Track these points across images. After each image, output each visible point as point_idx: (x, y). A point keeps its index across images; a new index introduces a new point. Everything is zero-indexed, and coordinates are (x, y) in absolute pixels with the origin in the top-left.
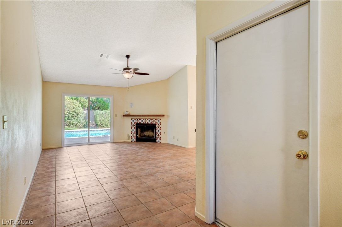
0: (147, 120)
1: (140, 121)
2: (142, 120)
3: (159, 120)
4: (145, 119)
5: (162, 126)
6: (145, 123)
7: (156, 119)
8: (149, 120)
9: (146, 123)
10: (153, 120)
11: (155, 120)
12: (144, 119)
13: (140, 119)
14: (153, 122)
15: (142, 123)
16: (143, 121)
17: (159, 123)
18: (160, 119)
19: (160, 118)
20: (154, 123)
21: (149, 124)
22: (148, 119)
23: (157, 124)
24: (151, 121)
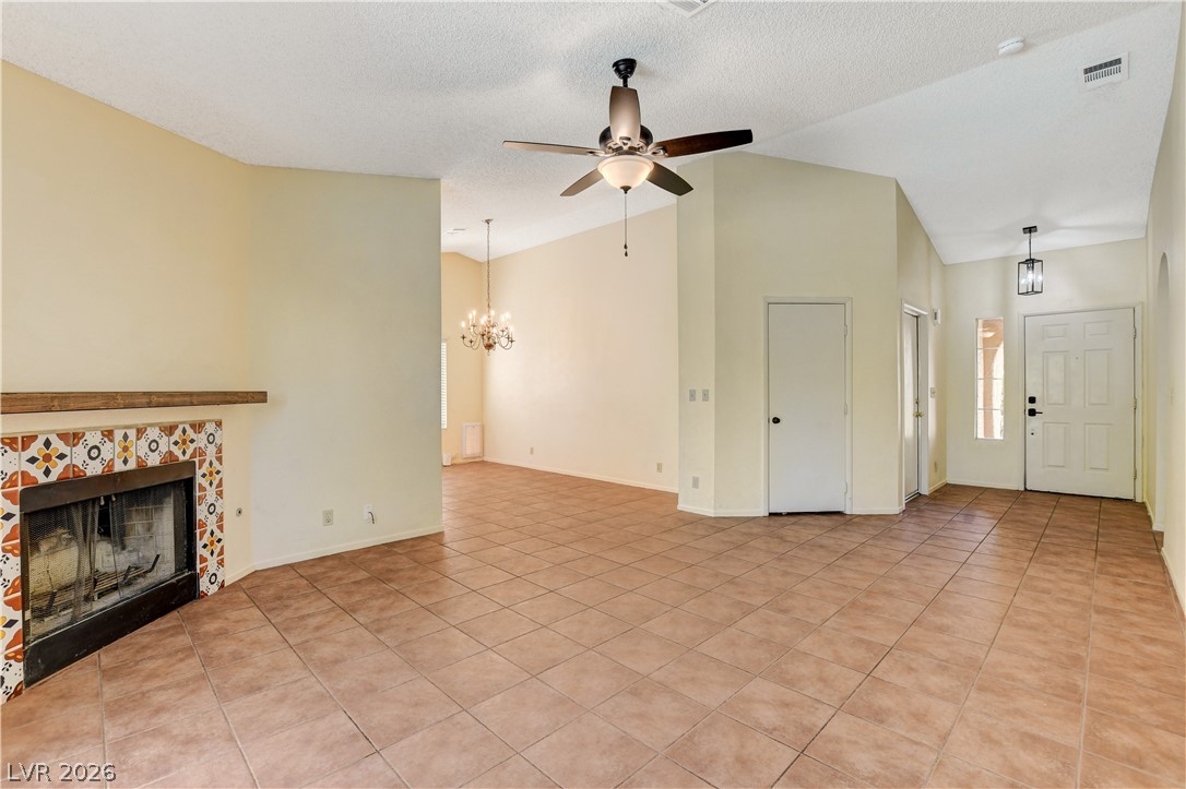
0: (132, 434)
1: (78, 455)
2: (93, 438)
3: (210, 428)
4: (118, 435)
5: (228, 472)
6: (119, 467)
7: (193, 426)
8: (153, 433)
9: (132, 465)
10: (177, 435)
11: (191, 433)
12: (108, 434)
13: (73, 438)
14: (177, 452)
15: (94, 469)
16: (108, 451)
17: (211, 450)
18: (219, 424)
19: (217, 417)
20: (187, 457)
21: (154, 468)
22: (140, 432)
23: (202, 463)
24: (165, 444)
